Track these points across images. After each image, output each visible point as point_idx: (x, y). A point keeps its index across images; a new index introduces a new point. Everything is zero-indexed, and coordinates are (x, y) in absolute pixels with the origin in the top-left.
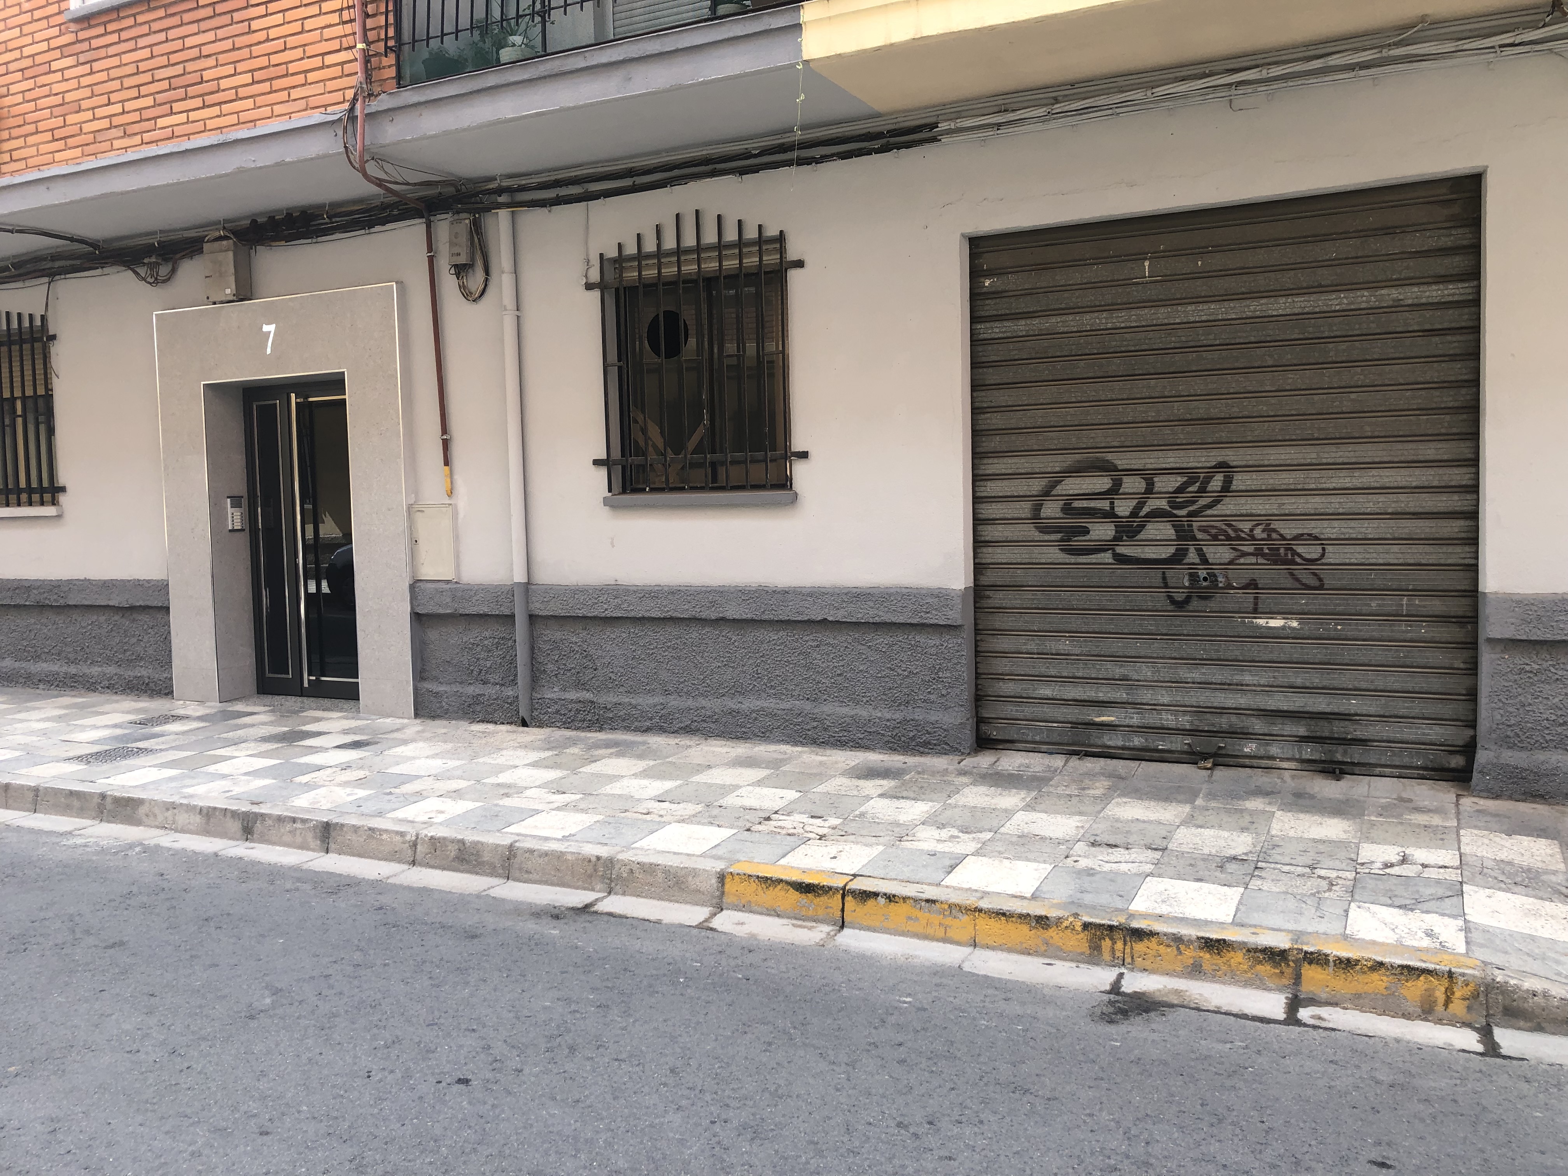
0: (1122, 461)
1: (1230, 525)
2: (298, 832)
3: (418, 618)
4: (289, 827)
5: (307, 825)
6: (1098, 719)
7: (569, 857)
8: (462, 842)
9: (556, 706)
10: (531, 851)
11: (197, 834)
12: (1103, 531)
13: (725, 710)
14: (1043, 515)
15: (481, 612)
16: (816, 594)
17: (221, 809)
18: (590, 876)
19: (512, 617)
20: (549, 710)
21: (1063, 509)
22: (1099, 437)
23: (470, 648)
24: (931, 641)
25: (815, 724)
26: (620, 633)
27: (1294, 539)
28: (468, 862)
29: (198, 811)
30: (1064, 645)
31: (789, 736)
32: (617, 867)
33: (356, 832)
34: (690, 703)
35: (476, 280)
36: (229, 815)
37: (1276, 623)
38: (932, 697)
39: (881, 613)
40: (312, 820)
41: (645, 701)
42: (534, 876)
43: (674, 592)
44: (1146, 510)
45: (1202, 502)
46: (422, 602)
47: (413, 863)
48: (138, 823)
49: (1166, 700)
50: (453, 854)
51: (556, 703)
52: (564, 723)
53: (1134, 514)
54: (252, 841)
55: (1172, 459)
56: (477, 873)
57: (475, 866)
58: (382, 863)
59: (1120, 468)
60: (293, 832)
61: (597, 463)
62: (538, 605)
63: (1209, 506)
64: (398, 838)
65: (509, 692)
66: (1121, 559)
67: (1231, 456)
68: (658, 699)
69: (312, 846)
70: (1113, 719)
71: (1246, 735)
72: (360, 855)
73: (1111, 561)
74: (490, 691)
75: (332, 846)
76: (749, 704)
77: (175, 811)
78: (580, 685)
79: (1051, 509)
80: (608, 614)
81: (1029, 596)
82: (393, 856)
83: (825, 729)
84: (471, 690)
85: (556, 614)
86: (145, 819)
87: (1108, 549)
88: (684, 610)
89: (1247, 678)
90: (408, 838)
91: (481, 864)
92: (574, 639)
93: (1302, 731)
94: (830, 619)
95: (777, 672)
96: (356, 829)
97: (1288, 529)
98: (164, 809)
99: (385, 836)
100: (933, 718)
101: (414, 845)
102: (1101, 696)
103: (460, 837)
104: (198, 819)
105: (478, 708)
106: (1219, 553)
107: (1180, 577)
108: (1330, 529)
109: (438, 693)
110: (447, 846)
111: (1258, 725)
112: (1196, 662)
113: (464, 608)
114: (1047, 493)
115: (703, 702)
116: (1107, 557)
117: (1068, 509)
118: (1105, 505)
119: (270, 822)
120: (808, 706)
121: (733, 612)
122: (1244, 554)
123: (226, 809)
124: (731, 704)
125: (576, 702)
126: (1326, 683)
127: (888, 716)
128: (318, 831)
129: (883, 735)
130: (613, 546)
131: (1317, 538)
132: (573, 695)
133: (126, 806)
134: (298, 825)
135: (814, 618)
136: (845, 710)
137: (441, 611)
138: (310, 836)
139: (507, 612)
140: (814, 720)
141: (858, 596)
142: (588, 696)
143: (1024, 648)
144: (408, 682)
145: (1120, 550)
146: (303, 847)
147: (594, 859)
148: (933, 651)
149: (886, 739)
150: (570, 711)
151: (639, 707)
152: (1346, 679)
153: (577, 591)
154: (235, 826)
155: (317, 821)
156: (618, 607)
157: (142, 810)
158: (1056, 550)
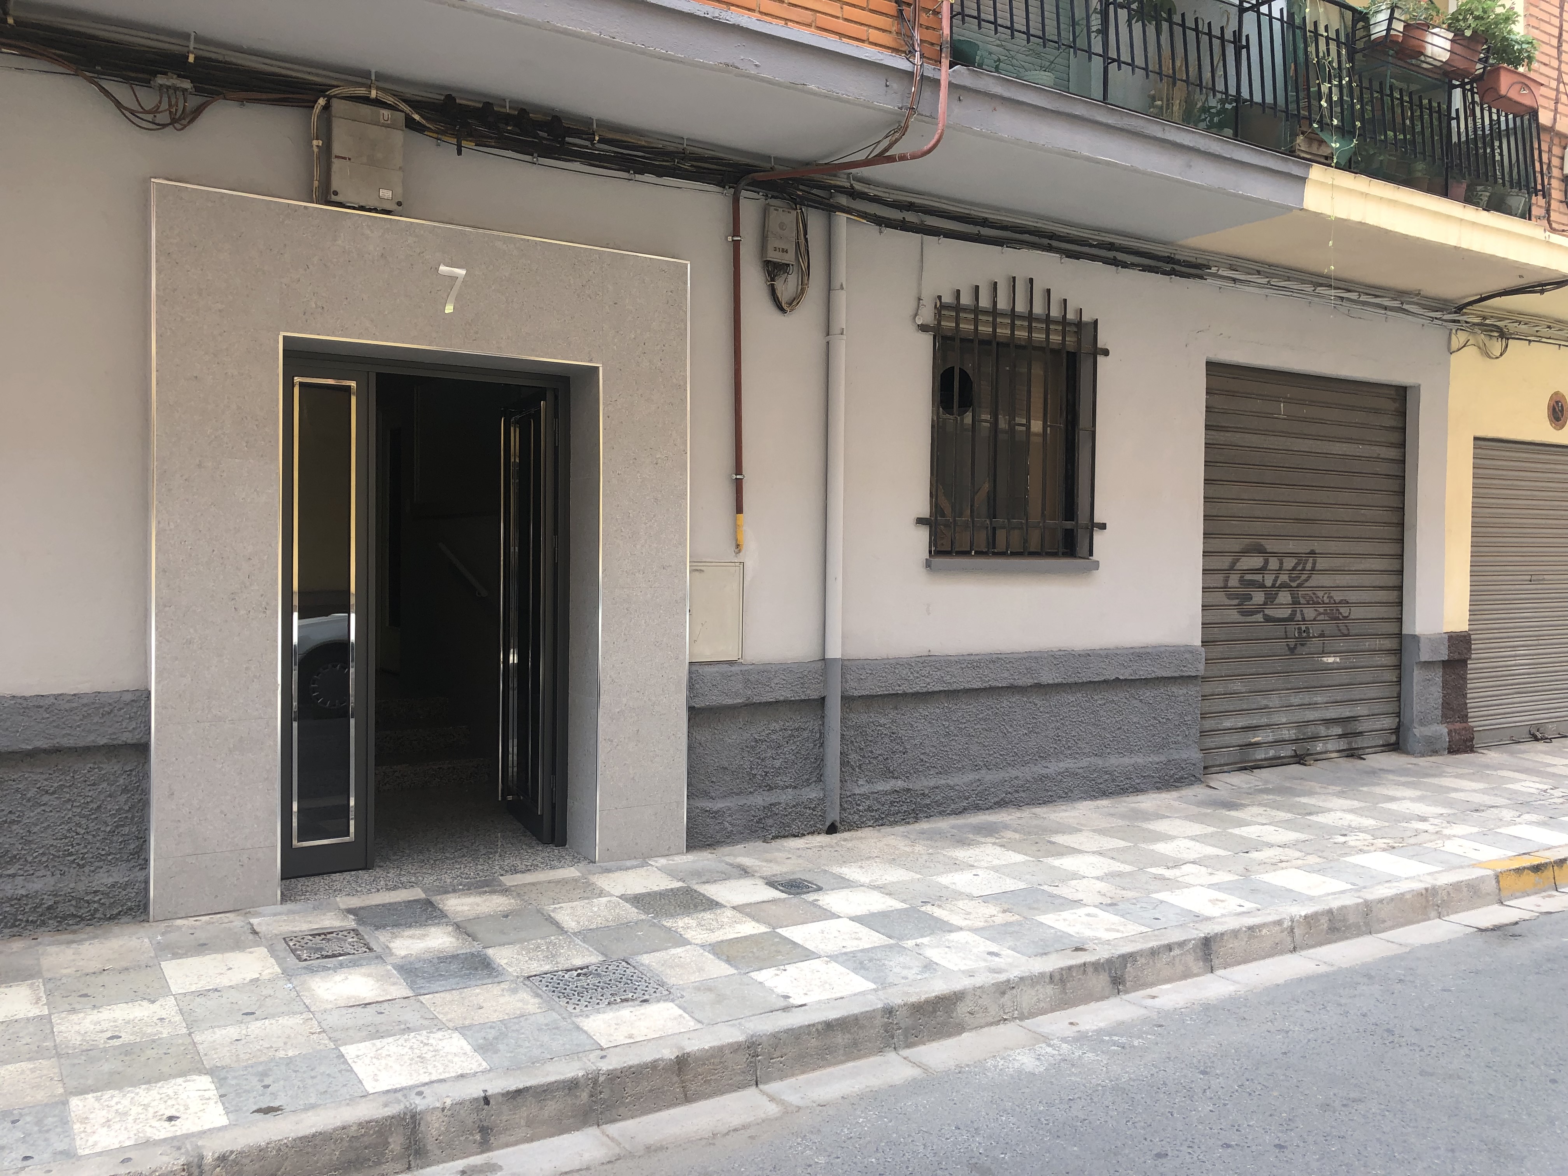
0: (1270, 545)
1: (1314, 594)
2: (1177, 960)
3: (695, 714)
4: (1165, 957)
5: (1186, 948)
6: (1253, 741)
7: (1408, 896)
8: (1330, 912)
9: (868, 803)
10: (1381, 901)
11: (1053, 1010)
12: (1259, 597)
13: (1036, 776)
14: (1229, 585)
15: (782, 698)
16: (1108, 655)
17: (1079, 966)
18: (1425, 907)
19: (822, 701)
20: (861, 808)
21: (1240, 581)
22: (1258, 527)
23: (752, 747)
24: (1180, 691)
25: (1106, 777)
26: (932, 710)
27: (1339, 603)
28: (1338, 930)
29: (1047, 980)
30: (1238, 686)
31: (1086, 792)
32: (1440, 892)
33: (1236, 937)
34: (1002, 775)
35: (787, 287)
36: (1090, 970)
37: (1331, 660)
38: (1180, 738)
39: (1155, 670)
40: (1190, 940)
41: (959, 780)
42: (1389, 923)
43: (996, 660)
44: (1279, 582)
45: (1304, 577)
46: (700, 691)
47: (1295, 949)
48: (959, 1029)
49: (1284, 720)
50: (1325, 926)
51: (868, 798)
52: (877, 820)
53: (1273, 586)
54: (1127, 992)
55: (1291, 546)
56: (1347, 938)
57: (1344, 932)
58: (1269, 961)
59: (1268, 551)
60: (1171, 963)
61: (920, 521)
62: (853, 684)
63: (1307, 580)
64: (1277, 928)
65: (812, 793)
66: (1268, 619)
67: (1317, 546)
68: (972, 776)
69: (1195, 970)
70: (1260, 738)
71: (1315, 738)
72: (1245, 961)
73: (1262, 620)
74: (785, 797)
75: (1216, 962)
76: (1054, 767)
77: (1014, 991)
78: (889, 774)
79: (1234, 581)
80: (931, 688)
81: (1220, 649)
82: (1275, 950)
83: (1113, 780)
84: (760, 799)
85: (874, 693)
86: (968, 1018)
87: (1260, 612)
88: (1003, 679)
89: (1319, 699)
90: (1285, 926)
91: (1348, 928)
92: (882, 721)
93: (1339, 731)
94: (1121, 677)
95: (1073, 733)
96: (1235, 933)
97: (1338, 596)
98: (997, 995)
99: (1264, 931)
100: (1185, 756)
101: (1292, 930)
102: (1255, 722)
103: (1327, 908)
104: (1050, 990)
105: (770, 822)
106: (1310, 613)
107: (1292, 628)
108: (1352, 596)
109: (716, 812)
110: (1319, 920)
111: (1322, 730)
112: (1298, 690)
113: (760, 694)
114: (1232, 568)
115: (1014, 773)
116: (1259, 617)
117: (1241, 580)
118: (1258, 577)
119: (1143, 960)
120: (1100, 762)
121: (1047, 678)
122: (1320, 614)
123: (1085, 964)
124: (1038, 770)
125: (890, 794)
126: (1349, 698)
127: (1157, 760)
128: (1198, 950)
129: (1153, 777)
130: (929, 614)
131: (1348, 603)
132: (883, 786)
133: (934, 1011)
134: (1176, 952)
135: (1108, 677)
136: (1127, 760)
137: (730, 701)
138: (1190, 959)
139: (814, 695)
140: (1106, 773)
141: (1140, 654)
142: (900, 784)
143: (1217, 691)
144: (679, 804)
145: (1267, 612)
146: (1186, 975)
147: (1424, 892)
148: (1182, 699)
149: (1155, 780)
150: (883, 805)
151: (957, 788)
152: (1356, 694)
153: (895, 665)
154: (1102, 981)
155: (1194, 939)
156: (941, 680)
157: (962, 1009)
158: (1235, 612)
